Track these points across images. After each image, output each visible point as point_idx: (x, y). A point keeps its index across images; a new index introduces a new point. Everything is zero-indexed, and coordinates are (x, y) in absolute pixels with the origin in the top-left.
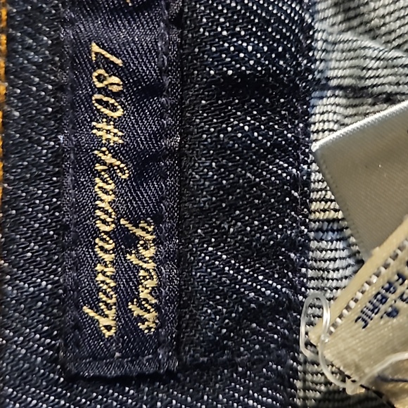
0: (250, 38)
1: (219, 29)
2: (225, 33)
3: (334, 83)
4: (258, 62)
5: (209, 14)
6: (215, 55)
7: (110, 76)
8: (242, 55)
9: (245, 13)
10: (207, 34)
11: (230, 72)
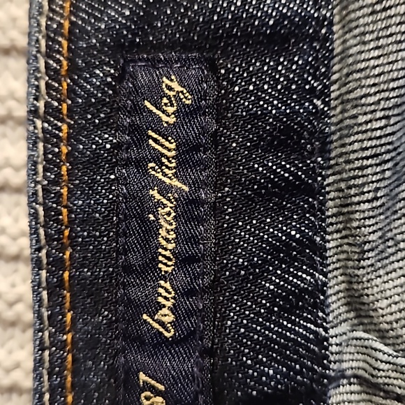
0: (271, 363)
1: (244, 359)
2: (249, 362)
3: (349, 372)
4: (278, 382)
5: (236, 346)
6: (241, 381)
7: (155, 397)
8: (264, 378)
9: (266, 343)
10: (234, 363)
11: (254, 393)
